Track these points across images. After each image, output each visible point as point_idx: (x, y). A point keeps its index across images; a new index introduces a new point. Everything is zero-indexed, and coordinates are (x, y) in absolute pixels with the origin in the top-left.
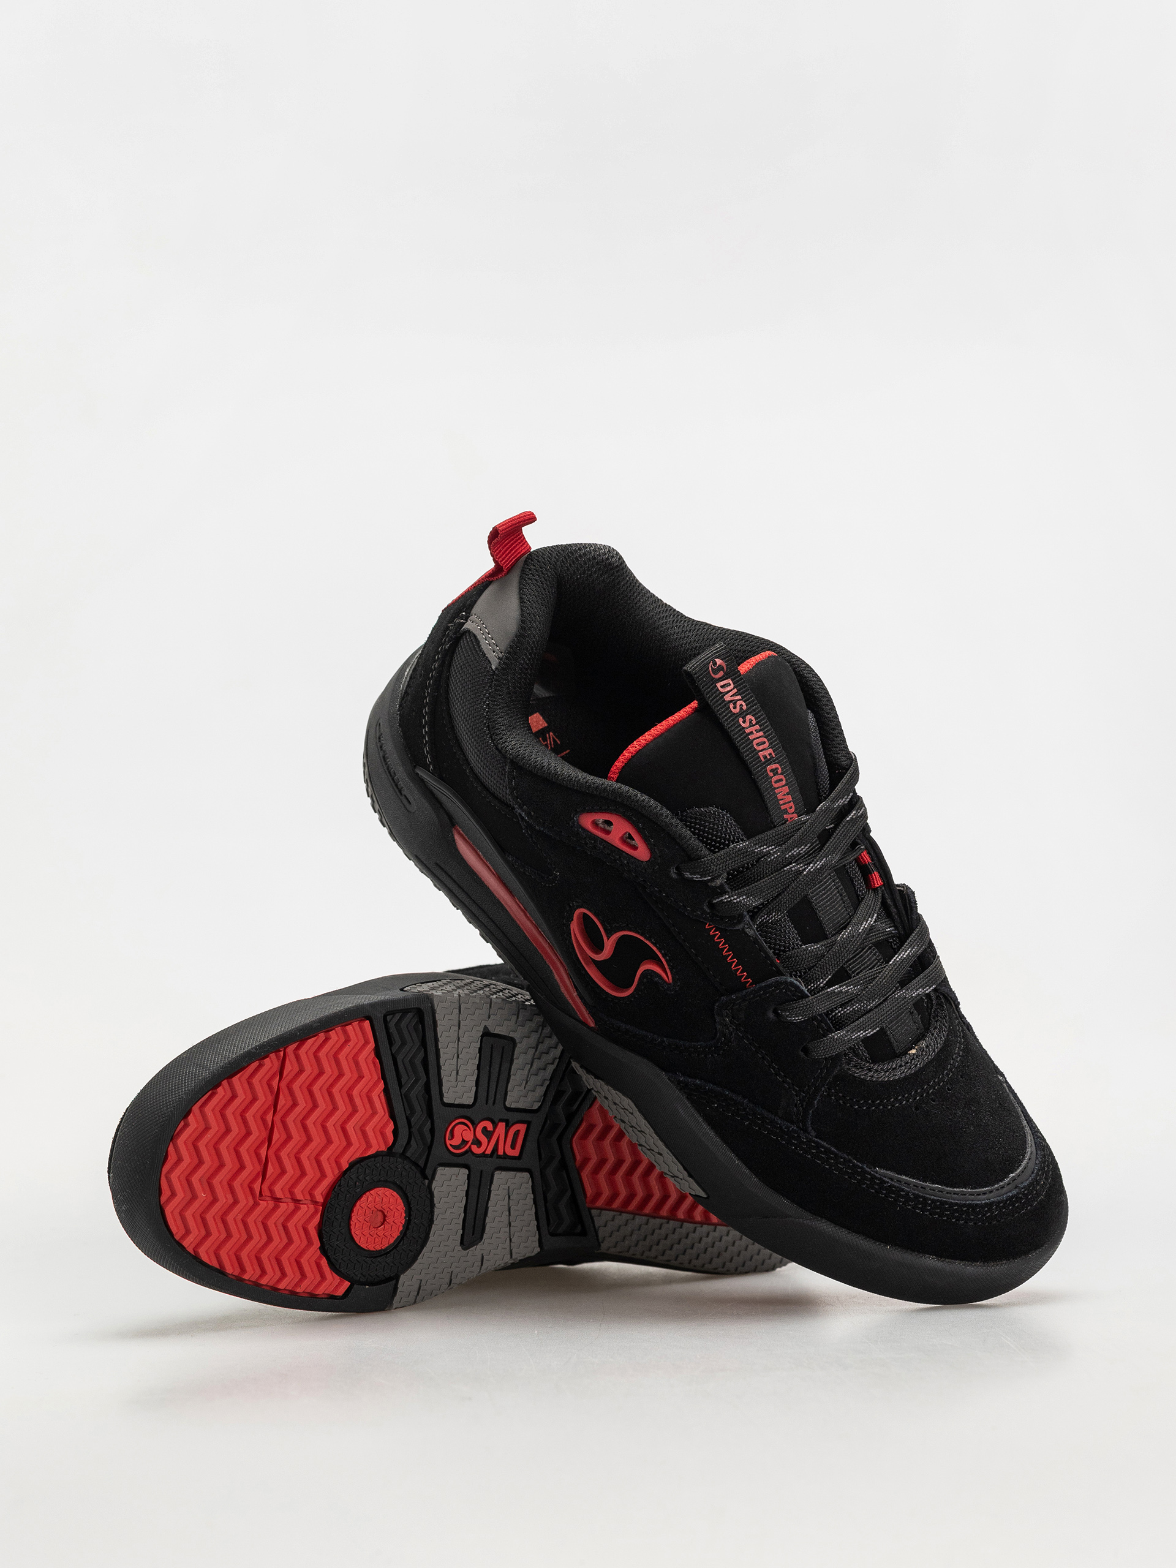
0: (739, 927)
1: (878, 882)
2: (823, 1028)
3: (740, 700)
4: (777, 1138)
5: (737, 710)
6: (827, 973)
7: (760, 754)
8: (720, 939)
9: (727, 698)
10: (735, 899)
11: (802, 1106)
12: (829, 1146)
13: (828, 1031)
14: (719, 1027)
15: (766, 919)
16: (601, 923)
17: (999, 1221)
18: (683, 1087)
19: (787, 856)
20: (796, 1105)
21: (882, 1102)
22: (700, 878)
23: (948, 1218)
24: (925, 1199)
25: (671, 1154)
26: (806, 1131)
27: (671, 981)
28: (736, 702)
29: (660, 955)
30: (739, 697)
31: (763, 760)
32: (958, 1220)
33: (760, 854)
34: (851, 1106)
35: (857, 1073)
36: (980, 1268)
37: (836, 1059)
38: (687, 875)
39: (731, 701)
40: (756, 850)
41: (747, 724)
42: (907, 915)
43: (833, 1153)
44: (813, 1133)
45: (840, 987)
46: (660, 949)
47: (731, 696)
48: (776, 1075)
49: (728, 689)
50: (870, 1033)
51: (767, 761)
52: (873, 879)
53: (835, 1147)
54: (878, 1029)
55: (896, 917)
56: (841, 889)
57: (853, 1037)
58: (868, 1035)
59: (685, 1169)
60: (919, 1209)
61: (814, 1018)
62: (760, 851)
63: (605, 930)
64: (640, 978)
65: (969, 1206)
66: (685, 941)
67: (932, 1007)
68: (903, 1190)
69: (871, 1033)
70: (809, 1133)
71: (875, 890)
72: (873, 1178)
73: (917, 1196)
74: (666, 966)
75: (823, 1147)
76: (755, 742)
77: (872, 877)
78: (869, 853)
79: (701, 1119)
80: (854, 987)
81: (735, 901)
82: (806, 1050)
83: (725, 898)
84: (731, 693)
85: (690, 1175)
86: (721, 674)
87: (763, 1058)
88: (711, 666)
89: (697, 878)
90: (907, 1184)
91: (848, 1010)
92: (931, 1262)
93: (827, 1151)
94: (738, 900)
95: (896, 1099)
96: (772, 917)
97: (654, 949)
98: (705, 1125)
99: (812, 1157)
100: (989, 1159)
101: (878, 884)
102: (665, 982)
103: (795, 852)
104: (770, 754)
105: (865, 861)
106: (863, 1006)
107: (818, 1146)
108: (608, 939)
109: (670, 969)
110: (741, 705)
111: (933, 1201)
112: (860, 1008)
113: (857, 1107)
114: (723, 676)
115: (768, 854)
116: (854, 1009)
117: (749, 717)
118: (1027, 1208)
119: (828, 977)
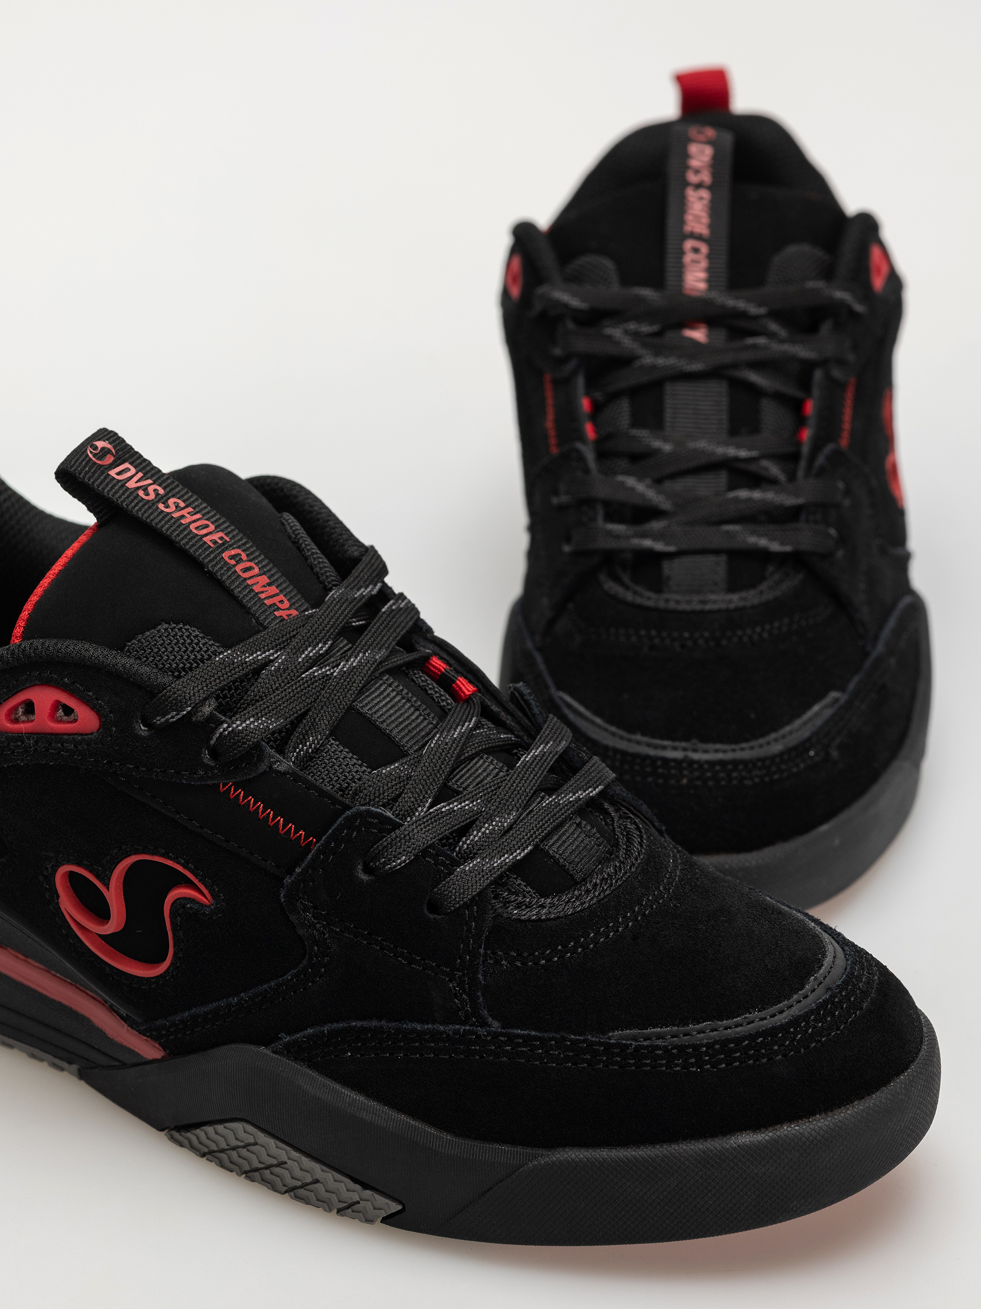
0: (263, 767)
1: (467, 687)
2: (443, 864)
3: (151, 484)
4: (451, 1056)
5: (152, 496)
6: (424, 797)
7: (205, 539)
8: (246, 798)
9: (131, 484)
10: (239, 725)
11: (464, 991)
12: (526, 1032)
13: (452, 866)
14: (301, 932)
15: (302, 750)
16: (91, 872)
17: (820, 1041)
18: (295, 1052)
19: (300, 660)
20: (455, 995)
21: (579, 942)
22: (177, 714)
23: (741, 1063)
24: (696, 1047)
25: (328, 1170)
26: (484, 1024)
27: (213, 902)
28: (147, 489)
29: (180, 868)
30: (150, 481)
31: (212, 545)
32: (757, 1060)
33: (254, 663)
34: (536, 964)
35: (524, 915)
36: (822, 1121)
37: (480, 899)
38: (159, 720)
39: (138, 488)
40: (247, 660)
41: (173, 508)
42: (526, 714)
43: (536, 1038)
44: (496, 1024)
45: (449, 805)
46: (175, 860)
47: (137, 482)
48: (410, 963)
49: (129, 474)
50: (520, 855)
51: (218, 548)
52: (460, 688)
53: (535, 1030)
54: (530, 848)
55: (513, 724)
56: (407, 694)
57: (495, 865)
58: (518, 858)
59: (355, 1181)
60: (693, 1065)
61: (425, 852)
62: (253, 659)
63: (98, 876)
64: (171, 921)
65: (764, 1033)
66: (202, 828)
67: (613, 821)
68: (658, 1047)
69: (522, 855)
70: (490, 1026)
71: (468, 700)
72: (608, 1047)
73: (682, 1048)
74: (196, 881)
75: (518, 1036)
76: (192, 527)
77: (458, 686)
78: (441, 658)
79: (338, 1087)
80: (472, 802)
81: (240, 728)
82: (434, 907)
83: (225, 730)
84: (135, 479)
85: (365, 1186)
86: (109, 459)
87: (382, 948)
88: (91, 452)
89: (172, 717)
90: (660, 1037)
91: (475, 836)
92: (746, 1139)
93: (527, 1040)
94: (244, 725)
95: (597, 933)
96: (310, 745)
97: (170, 863)
98: (346, 1092)
99: (510, 1059)
100: (769, 967)
101: (469, 691)
102: (202, 905)
103: (310, 652)
104: (221, 538)
105: (439, 670)
106: (497, 825)
107: (511, 1038)
108: (108, 889)
109: (200, 881)
110: (155, 490)
111: (709, 1046)
112: (494, 829)
113: (544, 962)
114: (114, 461)
115: (268, 662)
116: (484, 833)
117: (171, 501)
118: (856, 1013)
119: (427, 801)
